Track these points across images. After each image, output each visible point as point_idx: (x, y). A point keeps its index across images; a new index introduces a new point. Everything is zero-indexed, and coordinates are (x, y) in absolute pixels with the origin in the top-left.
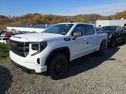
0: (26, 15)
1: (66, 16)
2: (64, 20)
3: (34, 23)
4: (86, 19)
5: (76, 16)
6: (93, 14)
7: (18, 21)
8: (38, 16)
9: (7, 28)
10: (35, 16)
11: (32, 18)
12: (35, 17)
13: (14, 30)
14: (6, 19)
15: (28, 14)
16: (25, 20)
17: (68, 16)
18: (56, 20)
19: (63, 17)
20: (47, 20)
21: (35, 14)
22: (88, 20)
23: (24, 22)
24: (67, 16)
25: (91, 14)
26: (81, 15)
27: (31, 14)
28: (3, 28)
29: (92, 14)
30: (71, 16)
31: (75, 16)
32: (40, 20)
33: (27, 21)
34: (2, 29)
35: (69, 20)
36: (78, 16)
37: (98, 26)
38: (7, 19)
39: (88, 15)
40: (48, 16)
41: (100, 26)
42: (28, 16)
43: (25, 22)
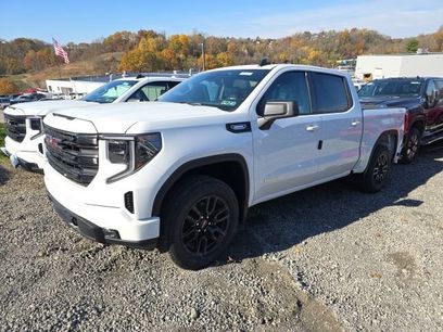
0: (110, 38)
1: (253, 38)
2: (244, 55)
3: (138, 66)
4: (327, 50)
5: (290, 38)
6: (354, 30)
7: (85, 59)
8: (151, 40)
9: (49, 83)
10: (143, 39)
11: (131, 48)
12: (141, 45)
13: (71, 89)
14: (45, 51)
15: (118, 35)
16: (107, 57)
17: (261, 38)
18: (215, 54)
19: (242, 42)
20: (181, 56)
21: (143, 34)
22: (333, 55)
23: (103, 62)
24: (258, 39)
25: (346, 32)
26: (308, 34)
27: (129, 33)
28: (37, 82)
29: (349, 30)
30: (270, 40)
31: (285, 40)
32: (157, 54)
33: (113, 59)
34: (35, 86)
35: (261, 55)
36: (298, 37)
37: (362, 78)
38: (49, 52)
39: (333, 35)
40: (186, 39)
41: (367, 76)
42: (119, 43)
43: (107, 64)
